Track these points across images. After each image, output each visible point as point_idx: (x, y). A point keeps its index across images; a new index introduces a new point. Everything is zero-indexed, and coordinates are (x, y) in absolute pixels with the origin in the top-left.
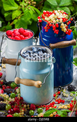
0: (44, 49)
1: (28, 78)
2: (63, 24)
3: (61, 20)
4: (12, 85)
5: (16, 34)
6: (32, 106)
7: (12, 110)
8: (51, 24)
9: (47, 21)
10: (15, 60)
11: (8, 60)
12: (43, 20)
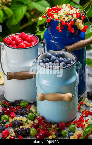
0: (61, 54)
1: (52, 91)
2: (79, 19)
3: (75, 15)
4: (22, 104)
5: (20, 41)
6: (61, 125)
7: (40, 134)
8: (64, 22)
9: (57, 19)
10: (24, 73)
11: (14, 74)
12: (52, 19)
